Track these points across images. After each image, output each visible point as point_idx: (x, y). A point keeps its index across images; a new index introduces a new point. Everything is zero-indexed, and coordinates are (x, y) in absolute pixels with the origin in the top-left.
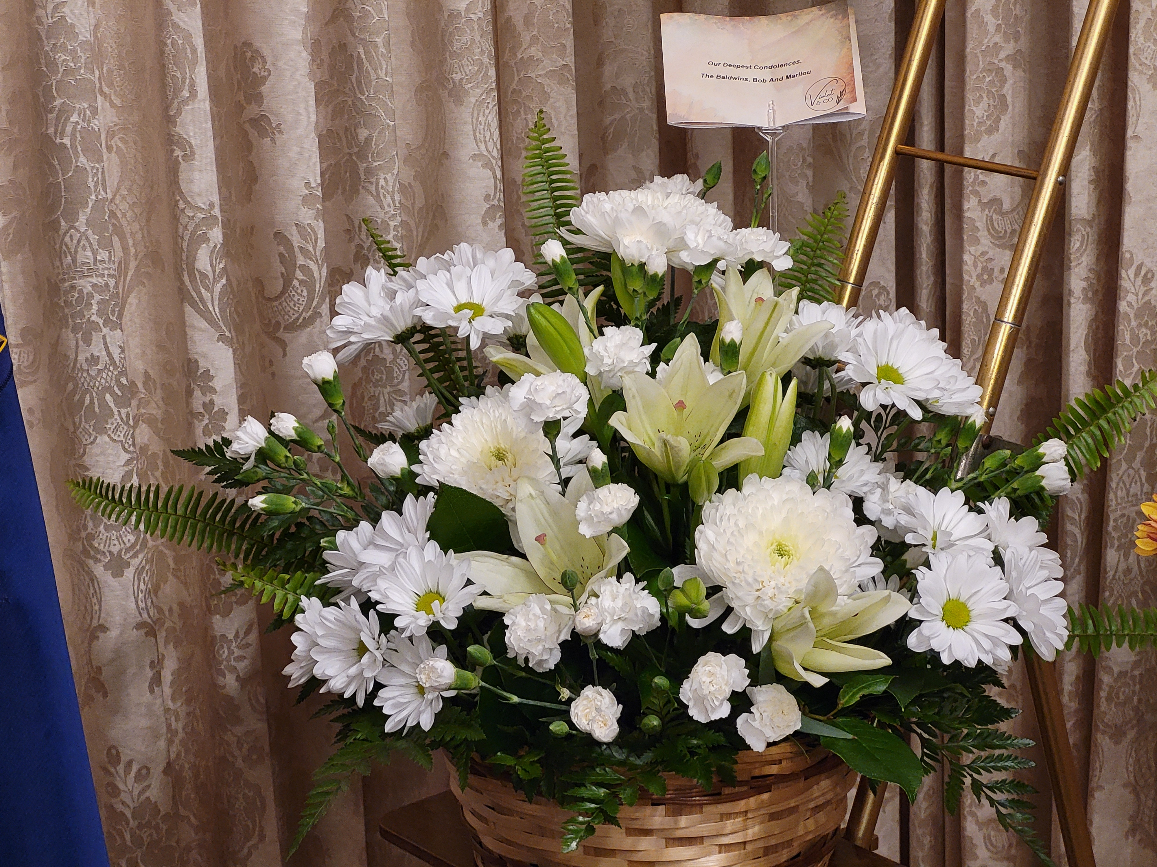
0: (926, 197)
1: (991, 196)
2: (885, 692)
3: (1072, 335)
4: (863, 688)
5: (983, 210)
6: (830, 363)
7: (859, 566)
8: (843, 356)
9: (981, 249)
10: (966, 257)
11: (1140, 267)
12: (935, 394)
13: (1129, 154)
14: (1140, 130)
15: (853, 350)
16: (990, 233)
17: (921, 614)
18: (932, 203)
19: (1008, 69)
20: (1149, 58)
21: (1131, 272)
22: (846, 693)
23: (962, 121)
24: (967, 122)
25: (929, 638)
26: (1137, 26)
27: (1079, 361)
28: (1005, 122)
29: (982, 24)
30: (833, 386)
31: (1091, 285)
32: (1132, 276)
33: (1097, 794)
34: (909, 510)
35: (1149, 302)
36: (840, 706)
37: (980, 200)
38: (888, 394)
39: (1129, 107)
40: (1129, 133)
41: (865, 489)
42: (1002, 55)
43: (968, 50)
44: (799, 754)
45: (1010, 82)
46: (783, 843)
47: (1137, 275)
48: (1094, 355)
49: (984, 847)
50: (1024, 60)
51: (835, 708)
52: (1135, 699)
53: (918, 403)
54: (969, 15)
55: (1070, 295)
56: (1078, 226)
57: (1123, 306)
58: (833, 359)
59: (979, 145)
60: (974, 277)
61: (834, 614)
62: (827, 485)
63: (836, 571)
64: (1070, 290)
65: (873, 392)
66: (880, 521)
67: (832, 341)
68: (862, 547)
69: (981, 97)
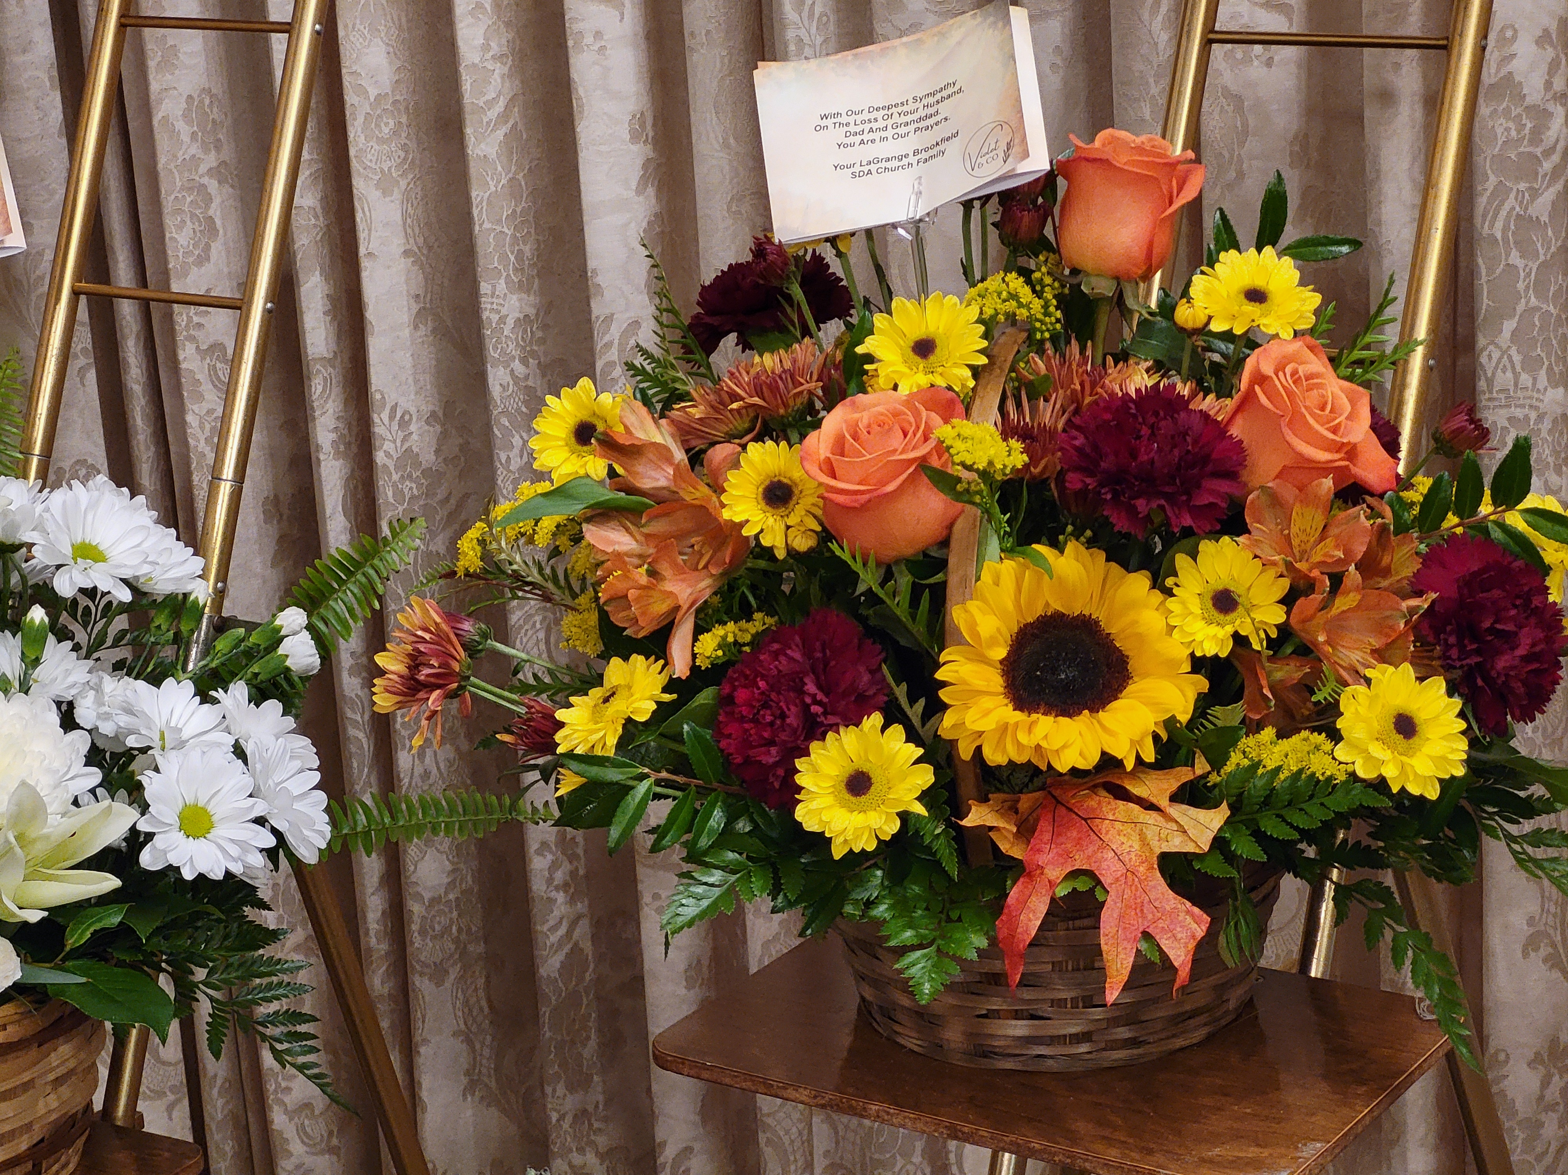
0: (133, 350)
1: (211, 340)
2: (121, 923)
3: (325, 498)
4: (93, 923)
5: (203, 359)
6: (16, 548)
7: (72, 778)
8: (27, 536)
9: (206, 406)
10: (189, 418)
11: (394, 409)
12: (145, 569)
13: (364, 275)
14: (374, 246)
15: (39, 527)
16: (215, 386)
17: (153, 826)
18: (142, 358)
19: (212, 185)
20: (374, 160)
21: (385, 416)
22: (74, 931)
23: (164, 252)
24: (169, 252)
25: (165, 852)
26: (356, 123)
27: (338, 529)
28: (217, 249)
29: (174, 134)
30: (23, 578)
31: (342, 436)
32: (386, 420)
33: (423, 1050)
34: (129, 711)
35: (409, 450)
36: (68, 948)
37: (198, 348)
38: (88, 576)
39: (358, 219)
40: (362, 251)
41: (73, 692)
42: (203, 168)
43: (160, 166)
44: (27, 1014)
45: (217, 201)
46: (21, 1127)
47: (392, 418)
48: (356, 520)
49: (298, 1141)
50: (231, 174)
51: (63, 950)
52: (454, 929)
53: (125, 581)
54: (155, 122)
55: (318, 451)
56: (318, 366)
57: (380, 457)
58: (17, 542)
59: (188, 280)
60: (202, 442)
61: (47, 837)
62: (25, 689)
63: (43, 785)
64: (317, 445)
65: (67, 576)
66: (97, 728)
67: (12, 521)
68: (73, 757)
69: (183, 222)
